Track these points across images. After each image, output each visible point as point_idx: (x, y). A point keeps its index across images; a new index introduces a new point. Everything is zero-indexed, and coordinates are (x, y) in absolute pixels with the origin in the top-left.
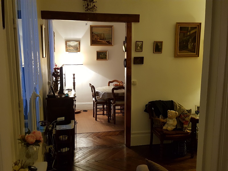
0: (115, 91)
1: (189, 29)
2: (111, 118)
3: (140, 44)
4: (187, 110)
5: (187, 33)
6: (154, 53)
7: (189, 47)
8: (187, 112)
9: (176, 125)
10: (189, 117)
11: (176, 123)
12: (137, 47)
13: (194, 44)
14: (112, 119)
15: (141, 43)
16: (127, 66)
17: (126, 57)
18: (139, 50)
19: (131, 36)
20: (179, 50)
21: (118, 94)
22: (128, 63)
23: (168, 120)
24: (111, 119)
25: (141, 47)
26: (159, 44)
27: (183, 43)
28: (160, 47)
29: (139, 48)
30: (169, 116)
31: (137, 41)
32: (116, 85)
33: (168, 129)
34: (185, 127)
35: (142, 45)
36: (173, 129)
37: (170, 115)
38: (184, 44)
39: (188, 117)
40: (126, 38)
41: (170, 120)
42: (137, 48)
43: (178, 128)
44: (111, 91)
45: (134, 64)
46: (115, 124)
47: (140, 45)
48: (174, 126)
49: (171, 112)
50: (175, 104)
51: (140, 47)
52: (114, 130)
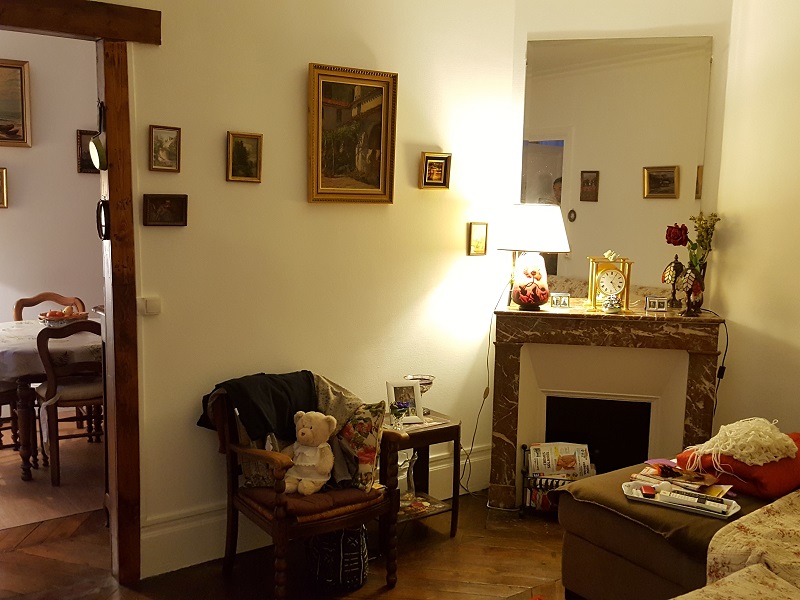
0: (53, 344)
1: (357, 93)
2: (36, 460)
3: (167, 138)
4: (369, 407)
5: (350, 108)
6: (227, 180)
7: (359, 165)
8: (368, 414)
9: (333, 471)
10: (377, 430)
11: (329, 461)
12: (157, 152)
13: (374, 153)
14: (41, 462)
15: (174, 134)
16: (112, 234)
17: (105, 194)
18: (164, 164)
19: (127, 103)
20: (325, 174)
21: (66, 354)
22: (116, 222)
23: (298, 451)
24: (36, 467)
25: (175, 154)
26: (248, 146)
27: (338, 149)
28: (252, 159)
29: (162, 156)
30: (303, 434)
31: (152, 127)
32: (53, 314)
33: (301, 490)
34: (366, 475)
35: (178, 141)
36: (319, 487)
37: (308, 432)
38: (341, 151)
39: (374, 432)
40: (103, 109)
41: (309, 453)
42: (156, 157)
43: (339, 480)
44: (33, 345)
45: (146, 223)
46: (58, 485)
47: (167, 145)
48: (322, 474)
49: (310, 419)
50: (321, 385)
51: (167, 152)
52: (53, 515)
